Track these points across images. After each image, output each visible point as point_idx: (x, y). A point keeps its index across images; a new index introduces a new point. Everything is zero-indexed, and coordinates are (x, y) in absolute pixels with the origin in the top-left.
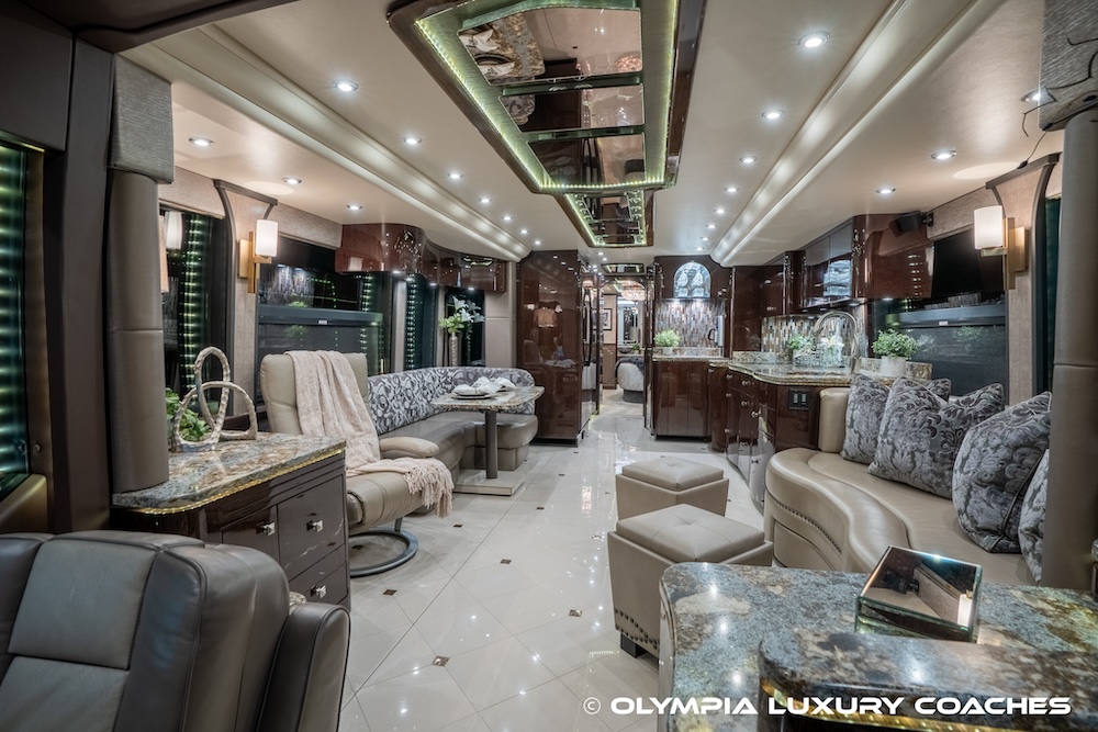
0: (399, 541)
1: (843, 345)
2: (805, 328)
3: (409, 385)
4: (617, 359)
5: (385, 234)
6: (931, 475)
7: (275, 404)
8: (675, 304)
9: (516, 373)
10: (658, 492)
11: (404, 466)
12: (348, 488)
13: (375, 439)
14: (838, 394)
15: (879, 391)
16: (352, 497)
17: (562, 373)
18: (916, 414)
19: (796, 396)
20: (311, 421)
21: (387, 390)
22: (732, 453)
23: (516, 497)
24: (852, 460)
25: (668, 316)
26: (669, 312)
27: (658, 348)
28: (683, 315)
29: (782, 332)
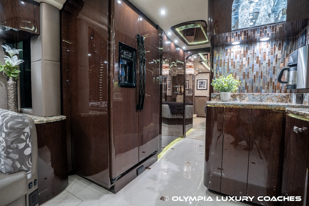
25: (227, 61)
26: (228, 56)
27: (217, 93)
28: (244, 59)
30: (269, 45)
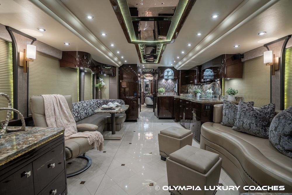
0: (84, 160)
1: (213, 92)
2: (199, 87)
3: (86, 105)
4: (144, 96)
5: (78, 56)
6: (256, 130)
7: (36, 114)
8: (164, 81)
9: (119, 101)
10: (174, 139)
11: (86, 135)
12: (66, 145)
13: (75, 125)
14: (219, 106)
15: (233, 105)
16: (67, 149)
17: (131, 100)
18: (250, 112)
19: (207, 107)
20: (50, 120)
21: (79, 107)
22: (182, 122)
23: (122, 140)
24: (226, 125)
26: (162, 83)
27: (159, 93)
28: (166, 84)
29: (193, 88)
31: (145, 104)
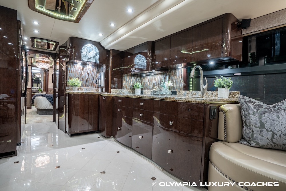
4: (32, 95)
8: (78, 65)
22: (119, 137)
25: (74, 71)
26: (75, 69)
27: (69, 87)
28: (82, 71)
29: (130, 81)
30: (92, 67)
31: (34, 109)
